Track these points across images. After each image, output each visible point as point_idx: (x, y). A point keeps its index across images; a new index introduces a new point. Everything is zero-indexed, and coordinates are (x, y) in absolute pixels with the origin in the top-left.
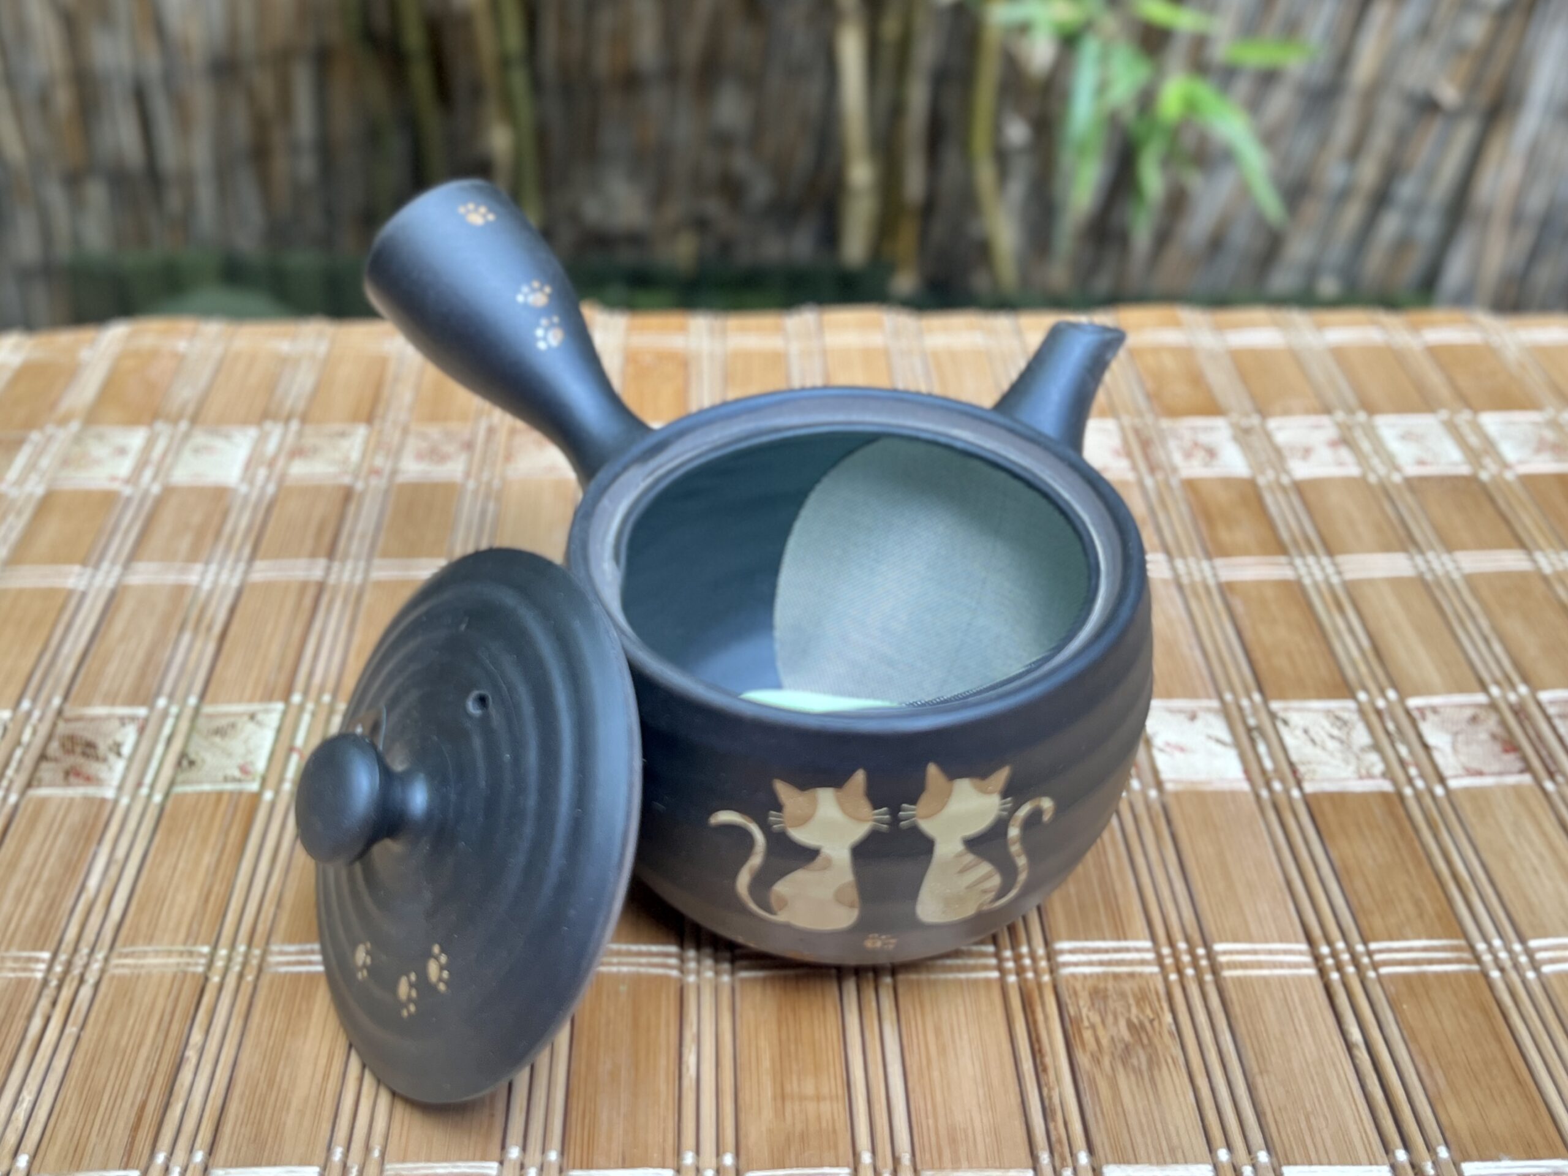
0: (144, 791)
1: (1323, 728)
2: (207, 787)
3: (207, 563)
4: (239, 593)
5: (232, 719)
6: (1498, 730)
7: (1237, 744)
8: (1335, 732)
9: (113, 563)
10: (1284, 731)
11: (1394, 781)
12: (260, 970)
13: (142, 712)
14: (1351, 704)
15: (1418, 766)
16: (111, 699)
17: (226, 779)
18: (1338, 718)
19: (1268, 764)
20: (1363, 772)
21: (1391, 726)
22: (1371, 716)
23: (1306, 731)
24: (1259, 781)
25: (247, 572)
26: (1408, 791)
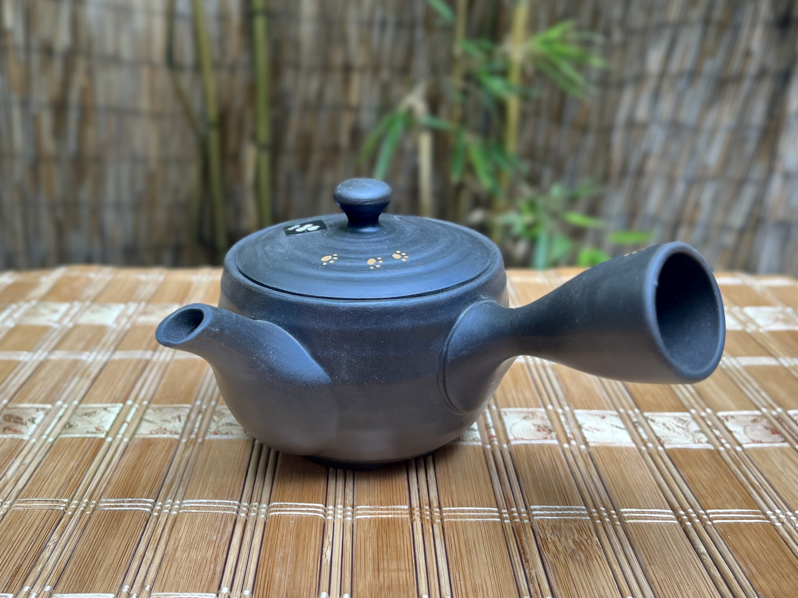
0: (44, 437)
1: (673, 423)
2: (77, 436)
3: (91, 352)
4: (106, 364)
5: (94, 410)
6: (768, 425)
7: (627, 428)
8: (680, 425)
9: (44, 351)
10: (652, 424)
11: (714, 445)
12: (94, 509)
13: (49, 406)
14: (688, 414)
15: (725, 439)
16: (33, 401)
17: (88, 432)
18: (680, 419)
19: (644, 436)
20: (696, 441)
21: (710, 423)
22: (698, 419)
23: (664, 424)
24: (640, 443)
25: (111, 356)
26: (722, 449)
